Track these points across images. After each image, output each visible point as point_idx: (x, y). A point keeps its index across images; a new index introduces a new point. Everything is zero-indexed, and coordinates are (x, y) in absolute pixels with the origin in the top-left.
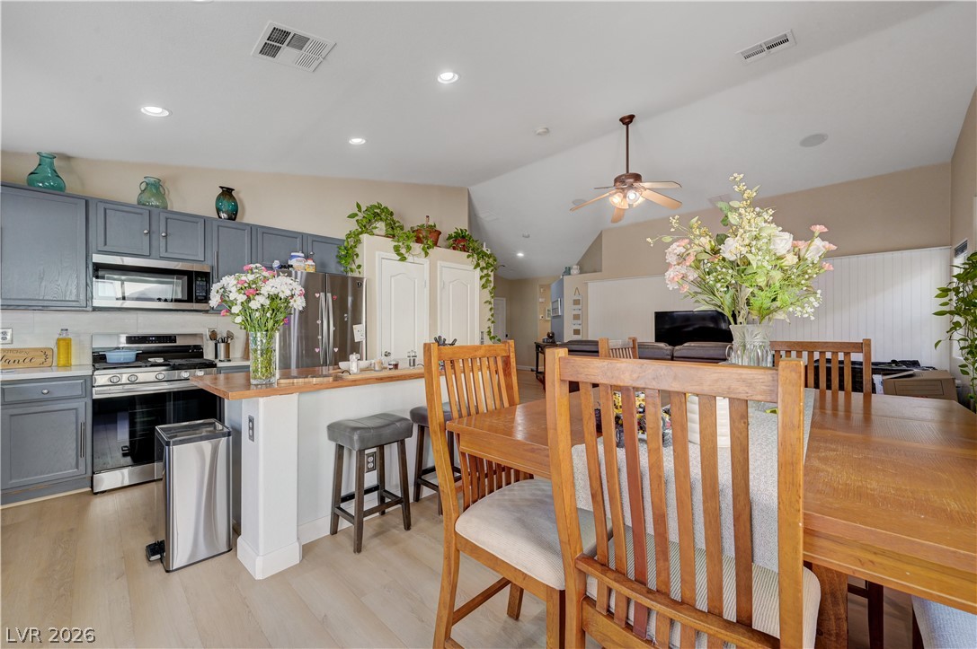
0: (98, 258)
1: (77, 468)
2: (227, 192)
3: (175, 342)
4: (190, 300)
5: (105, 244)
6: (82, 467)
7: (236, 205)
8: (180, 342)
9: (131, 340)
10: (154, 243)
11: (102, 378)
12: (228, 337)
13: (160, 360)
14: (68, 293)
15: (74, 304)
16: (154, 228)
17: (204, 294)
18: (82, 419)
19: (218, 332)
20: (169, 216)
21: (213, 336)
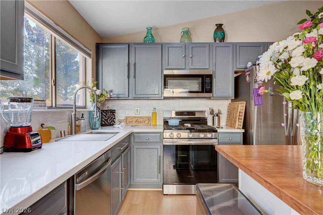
0: (166, 72)
1: (158, 179)
2: (219, 27)
3: (195, 115)
4: (202, 92)
5: (168, 65)
7: (224, 32)
8: (197, 115)
9: (178, 113)
10: (187, 62)
11: (167, 134)
12: (219, 113)
13: (189, 125)
14: (155, 91)
15: (157, 96)
16: (187, 54)
17: (209, 88)
18: (159, 154)
19: (214, 110)
20: (193, 45)
21: (212, 112)
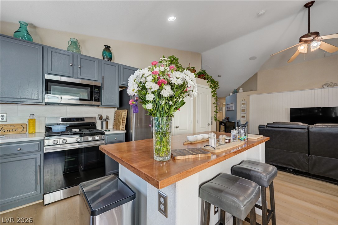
0: (48, 77)
1: (36, 191)
2: (107, 48)
3: (84, 121)
4: (91, 100)
5: (52, 70)
6: (38, 190)
7: (111, 53)
8: (86, 121)
9: (64, 120)
10: (75, 71)
11: (49, 141)
12: (107, 118)
13: (77, 130)
14: (33, 95)
15: (36, 101)
16: (75, 63)
17: (98, 97)
18: (38, 163)
19: (103, 116)
20: (82, 57)
21: (101, 118)
